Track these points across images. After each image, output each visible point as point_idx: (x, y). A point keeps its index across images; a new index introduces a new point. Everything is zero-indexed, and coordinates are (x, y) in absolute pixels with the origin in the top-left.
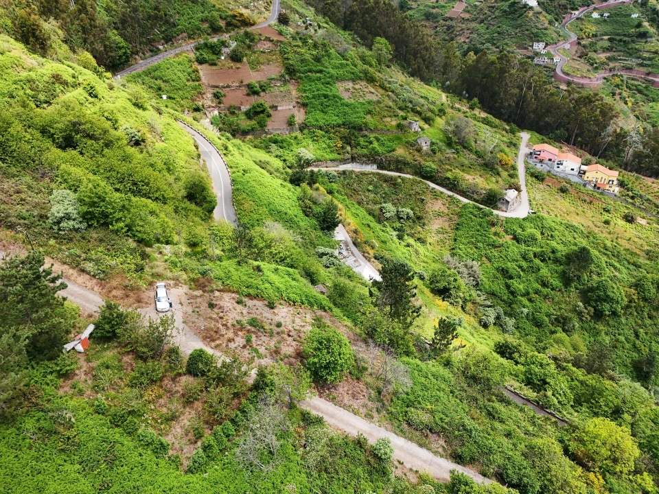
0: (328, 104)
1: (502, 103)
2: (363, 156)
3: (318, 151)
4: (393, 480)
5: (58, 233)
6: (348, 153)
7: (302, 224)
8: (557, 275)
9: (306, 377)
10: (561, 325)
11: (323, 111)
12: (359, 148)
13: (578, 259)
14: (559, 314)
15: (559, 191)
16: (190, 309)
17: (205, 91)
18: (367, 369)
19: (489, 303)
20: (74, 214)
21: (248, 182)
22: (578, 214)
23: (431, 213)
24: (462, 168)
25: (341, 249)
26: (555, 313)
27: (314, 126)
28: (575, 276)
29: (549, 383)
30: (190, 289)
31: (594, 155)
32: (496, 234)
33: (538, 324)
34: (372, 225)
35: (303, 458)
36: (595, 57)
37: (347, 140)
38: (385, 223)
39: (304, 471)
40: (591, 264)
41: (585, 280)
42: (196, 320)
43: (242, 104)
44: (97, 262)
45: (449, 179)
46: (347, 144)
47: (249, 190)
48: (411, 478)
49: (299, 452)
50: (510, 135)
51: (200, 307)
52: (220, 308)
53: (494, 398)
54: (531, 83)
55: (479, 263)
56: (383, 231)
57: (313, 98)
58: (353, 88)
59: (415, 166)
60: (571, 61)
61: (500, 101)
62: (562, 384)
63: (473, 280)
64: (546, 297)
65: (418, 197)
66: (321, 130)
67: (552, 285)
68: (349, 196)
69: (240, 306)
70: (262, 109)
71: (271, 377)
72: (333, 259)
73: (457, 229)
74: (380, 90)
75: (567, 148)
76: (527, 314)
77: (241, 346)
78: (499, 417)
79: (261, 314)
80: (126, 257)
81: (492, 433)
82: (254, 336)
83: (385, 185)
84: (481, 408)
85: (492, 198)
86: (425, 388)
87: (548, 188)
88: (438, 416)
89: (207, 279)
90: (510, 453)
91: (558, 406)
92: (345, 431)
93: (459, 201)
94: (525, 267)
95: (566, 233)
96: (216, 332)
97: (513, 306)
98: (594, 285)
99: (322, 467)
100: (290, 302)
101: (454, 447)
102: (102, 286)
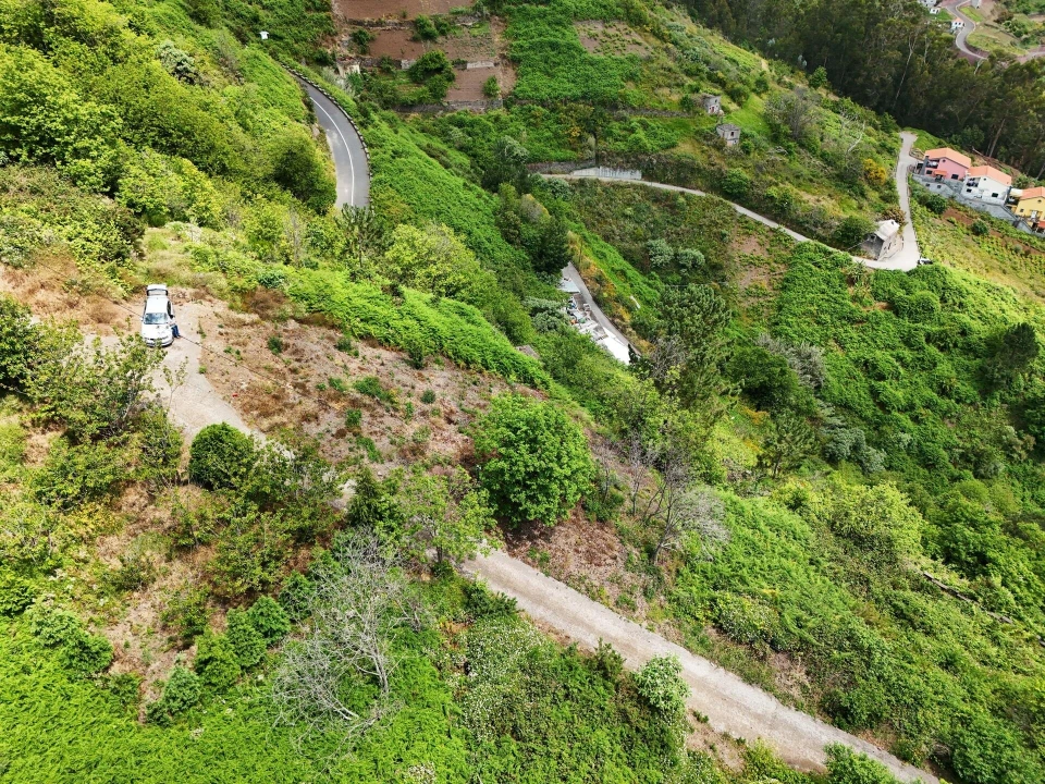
0: (556, 60)
1: (868, 78)
2: (618, 155)
3: (537, 144)
4: (684, 760)
6: (590, 148)
7: (499, 255)
8: (968, 376)
9: (477, 503)
10: (972, 466)
11: (548, 74)
12: (610, 139)
13: (1012, 346)
14: (968, 445)
15: (970, 232)
16: (219, 346)
17: (338, 29)
18: (621, 501)
19: (839, 422)
21: (401, 171)
22: (1004, 272)
23: (737, 260)
24: (795, 181)
25: (571, 307)
26: (961, 443)
27: (530, 98)
28: (1003, 377)
29: (994, 561)
30: (231, 308)
31: (1032, 174)
32: (855, 299)
33: (928, 462)
34: (629, 273)
35: (459, 698)
36: (1025, 23)
37: (588, 125)
38: (653, 273)
39: (459, 731)
40: (1034, 356)
41: (1019, 387)
42: (232, 369)
43: (403, 54)
45: (772, 198)
46: (589, 132)
47: (401, 183)
48: (726, 758)
49: (451, 684)
50: (882, 134)
51: (245, 344)
52: (295, 352)
54: (923, 44)
55: (823, 350)
56: (649, 285)
57: (530, 48)
58: (604, 34)
59: (712, 174)
60: (981, 28)
61: (865, 73)
62: (1021, 564)
63: (811, 380)
64: (945, 414)
65: (715, 230)
66: (543, 106)
67: (957, 393)
68: (590, 226)
69: (344, 355)
70: (438, 65)
71: (394, 500)
72: (554, 318)
73: (784, 288)
74: (652, 39)
75: (982, 161)
76: (909, 445)
77: (334, 432)
78: (923, 623)
79: (391, 374)
80: (84, 227)
81: (915, 657)
82: (366, 415)
83: (654, 208)
84: (877, 601)
85: (851, 234)
86: (753, 549)
87: (949, 226)
88: (791, 612)
89: (275, 294)
90: (965, 709)
91: (1015, 606)
92: (568, 637)
93: (790, 239)
94: (909, 359)
95: (988, 300)
96: (276, 398)
97: (884, 428)
98: (1039, 395)
99: (506, 723)
100: (459, 361)
101: (828, 687)
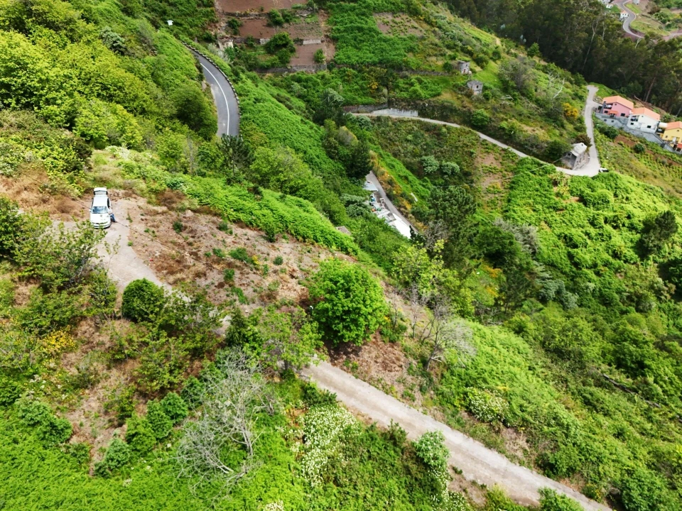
0: (361, 38)
1: (566, 50)
2: (402, 100)
3: (349, 94)
4: (446, 499)
6: (384, 96)
7: (324, 166)
8: (633, 245)
9: (311, 331)
10: (634, 304)
11: (356, 47)
12: (397, 90)
13: (660, 226)
14: (632, 291)
15: (633, 151)
16: (141, 228)
17: (218, 19)
18: (405, 329)
19: (547, 276)
21: (260, 111)
22: (655, 177)
23: (481, 169)
24: (519, 118)
25: (372, 200)
26: (628, 289)
27: (344, 64)
28: (655, 246)
29: (649, 367)
30: (149, 203)
31: (673, 113)
32: (558, 195)
33: (606, 302)
34: (410, 178)
35: (299, 459)
36: (668, 14)
37: (383, 81)
38: (426, 178)
39: (299, 480)
40: (674, 232)
41: (665, 252)
42: (150, 243)
43: (261, 35)
45: (504, 129)
46: (384, 86)
47: (260, 119)
48: (474, 497)
49: (294, 450)
50: (575, 87)
51: (158, 227)
52: (191, 231)
53: (591, 381)
54: (602, 28)
55: (537, 228)
56: (423, 186)
57: (344, 31)
58: (393, 21)
59: (464, 113)
60: (640, 17)
61: (564, 47)
63: (529, 248)
64: (617, 271)
65: (466, 149)
66: (353, 69)
67: (625, 256)
68: (384, 147)
69: (223, 233)
70: (284, 42)
71: (256, 329)
72: (361, 208)
73: (512, 188)
74: (425, 25)
75: (641, 104)
76: (594, 290)
77: (216, 284)
78: (602, 408)
79: (254, 246)
80: (52, 150)
81: (597, 430)
82: (237, 273)
83: (426, 135)
84: (573, 394)
85: (555, 152)
86: (491, 360)
87: (619, 147)
88: (517, 401)
89: (178, 194)
91: (663, 396)
92: (370, 419)
93: (515, 155)
94: (593, 234)
95: (645, 196)
96: (178, 262)
97: (577, 279)
98: (678, 257)
99: (330, 475)
100: (299, 237)
101: (541, 450)
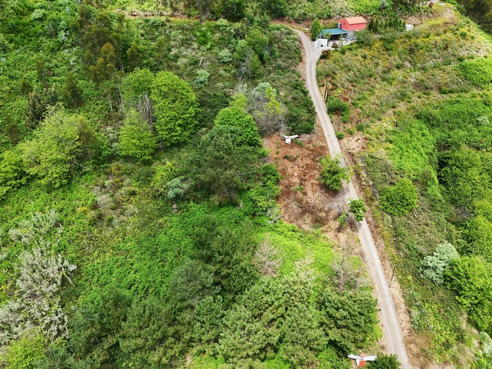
5: (419, 274)
20: (440, 270)
44: (423, 315)
102: (410, 335)
